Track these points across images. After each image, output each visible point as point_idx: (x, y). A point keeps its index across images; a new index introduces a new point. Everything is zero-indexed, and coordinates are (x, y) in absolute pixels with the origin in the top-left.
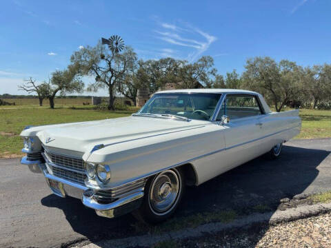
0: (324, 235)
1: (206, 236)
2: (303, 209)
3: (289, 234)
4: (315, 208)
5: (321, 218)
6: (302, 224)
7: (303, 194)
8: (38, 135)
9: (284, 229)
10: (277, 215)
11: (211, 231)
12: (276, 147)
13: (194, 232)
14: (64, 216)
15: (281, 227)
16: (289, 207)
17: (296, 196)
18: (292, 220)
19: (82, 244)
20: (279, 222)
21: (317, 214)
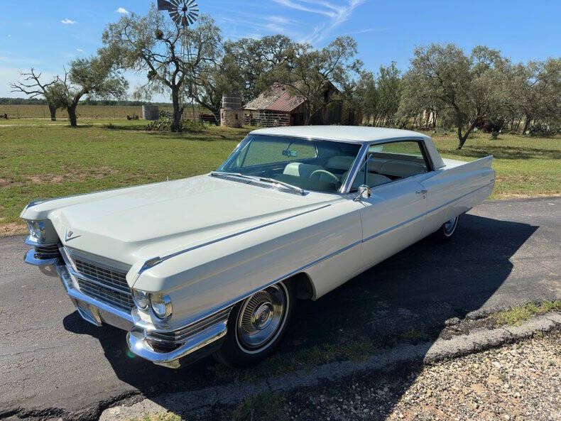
0: (505, 380)
1: (325, 386)
2: (479, 336)
3: (452, 378)
4: (497, 334)
5: (504, 351)
6: (475, 362)
7: (481, 310)
8: (52, 216)
9: (446, 371)
10: (439, 347)
11: (334, 377)
12: (449, 222)
13: (308, 377)
14: (101, 351)
15: (442, 368)
16: (458, 333)
17: (470, 314)
18: (460, 355)
19: (132, 400)
20: (438, 359)
21: (499, 345)
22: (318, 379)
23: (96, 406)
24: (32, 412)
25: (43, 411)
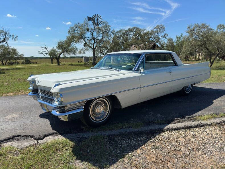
0: (194, 138)
1: (121, 135)
2: (187, 123)
3: (172, 136)
4: (196, 123)
5: (197, 129)
6: (183, 132)
7: (192, 116)
8: (36, 80)
9: (170, 134)
10: (171, 126)
11: (125, 132)
12: (187, 87)
13: (115, 132)
15: (169, 133)
16: (179, 122)
17: (187, 117)
18: (178, 129)
19: (55, 135)
20: (167, 130)
21: (195, 127)
22: (119, 132)
23: (44, 135)
24: (24, 136)
25: (28, 136)
